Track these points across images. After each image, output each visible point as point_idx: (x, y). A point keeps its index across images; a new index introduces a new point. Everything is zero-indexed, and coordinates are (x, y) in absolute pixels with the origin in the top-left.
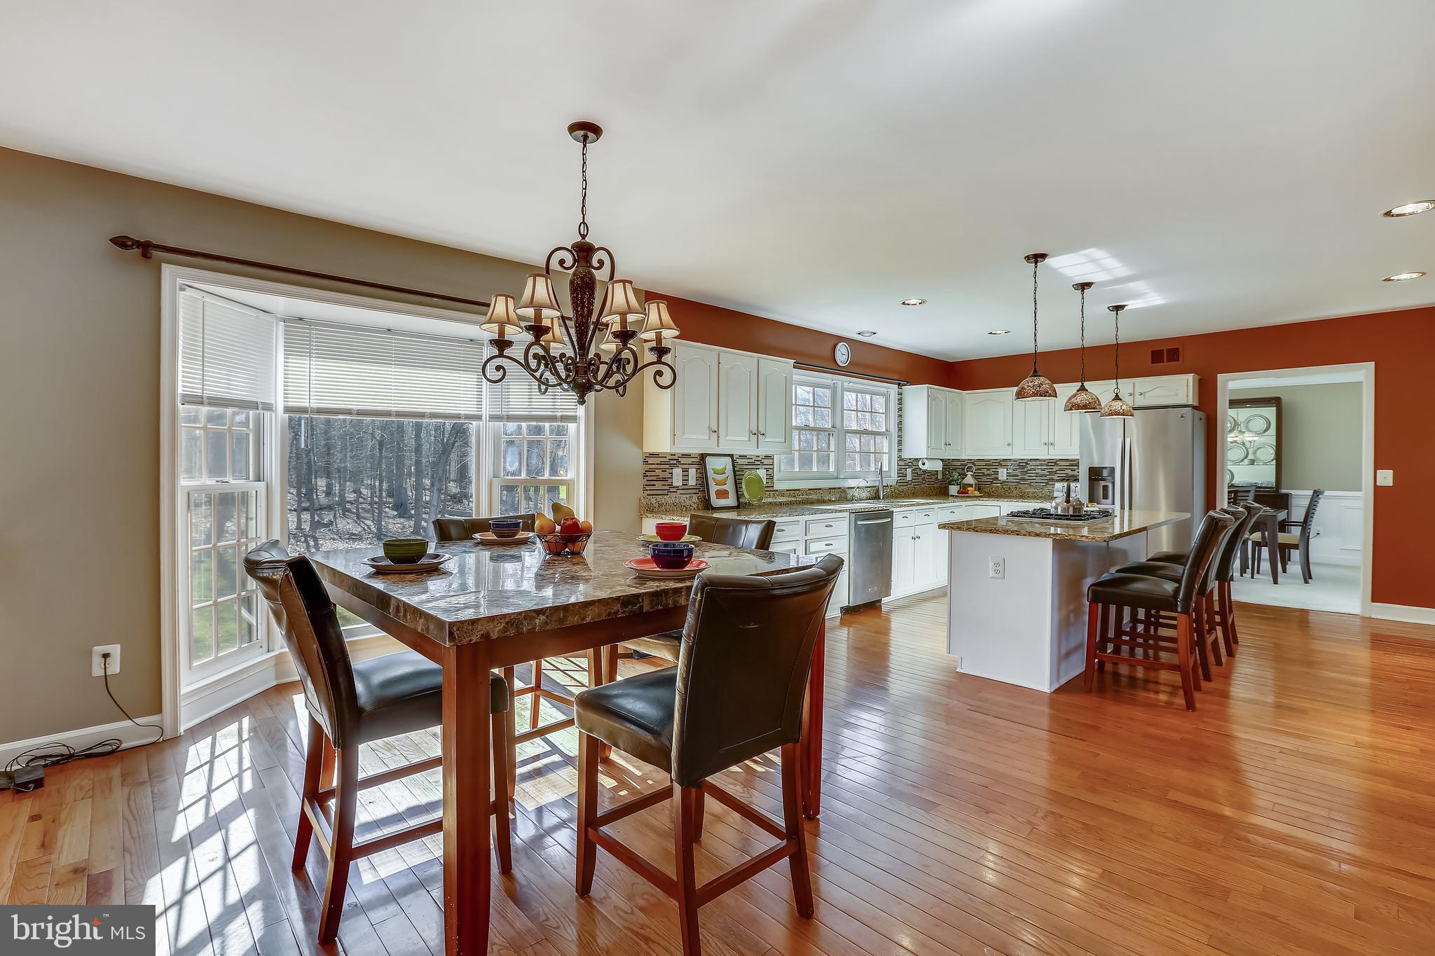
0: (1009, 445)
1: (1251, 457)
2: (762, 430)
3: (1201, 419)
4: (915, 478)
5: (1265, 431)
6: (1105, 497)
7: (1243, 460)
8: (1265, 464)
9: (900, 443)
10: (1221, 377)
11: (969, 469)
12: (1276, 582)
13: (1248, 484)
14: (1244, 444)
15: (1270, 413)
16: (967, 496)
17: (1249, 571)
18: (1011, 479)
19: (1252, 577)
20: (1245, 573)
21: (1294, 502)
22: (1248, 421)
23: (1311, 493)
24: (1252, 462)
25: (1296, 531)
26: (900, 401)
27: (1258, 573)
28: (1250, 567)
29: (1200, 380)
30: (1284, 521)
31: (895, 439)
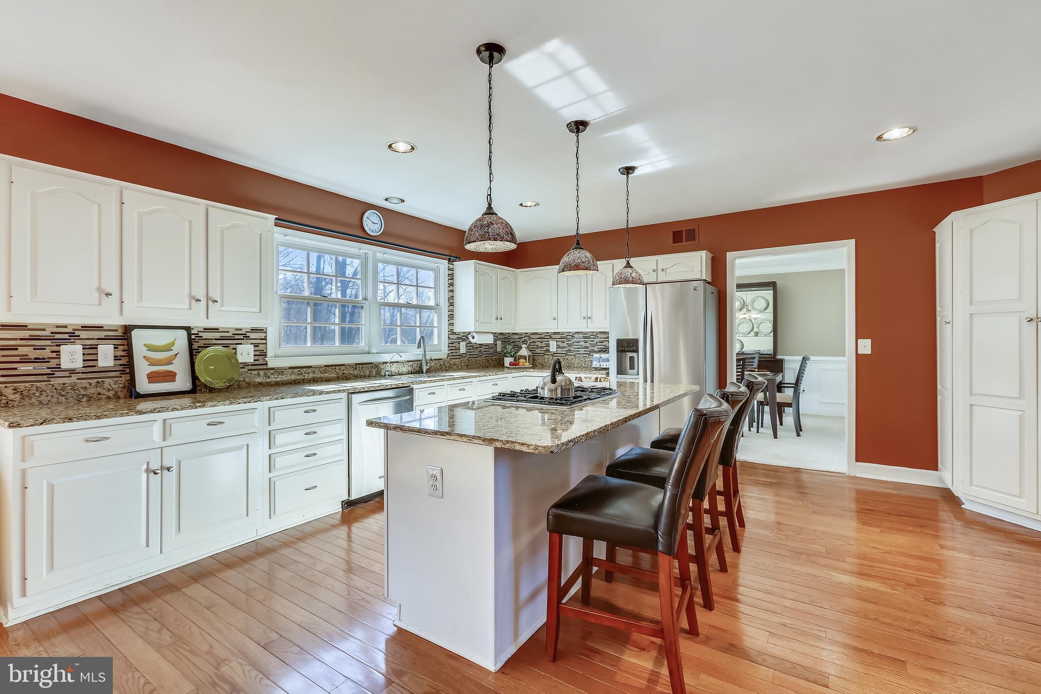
0: (554, 319)
1: (756, 330)
2: (215, 295)
3: (712, 293)
4: (469, 351)
5: (766, 309)
6: (632, 367)
7: (749, 333)
8: (766, 335)
9: (451, 316)
10: (730, 255)
11: (525, 342)
12: (775, 437)
13: (754, 351)
14: (750, 320)
15: (768, 294)
16: (518, 368)
17: (755, 424)
18: (560, 351)
19: (758, 432)
20: (752, 427)
21: (786, 366)
22: (753, 301)
23: (801, 358)
24: (757, 334)
25: (789, 393)
26: (451, 277)
27: (762, 427)
28: (756, 421)
29: (713, 258)
30: (780, 383)
31: (445, 314)
